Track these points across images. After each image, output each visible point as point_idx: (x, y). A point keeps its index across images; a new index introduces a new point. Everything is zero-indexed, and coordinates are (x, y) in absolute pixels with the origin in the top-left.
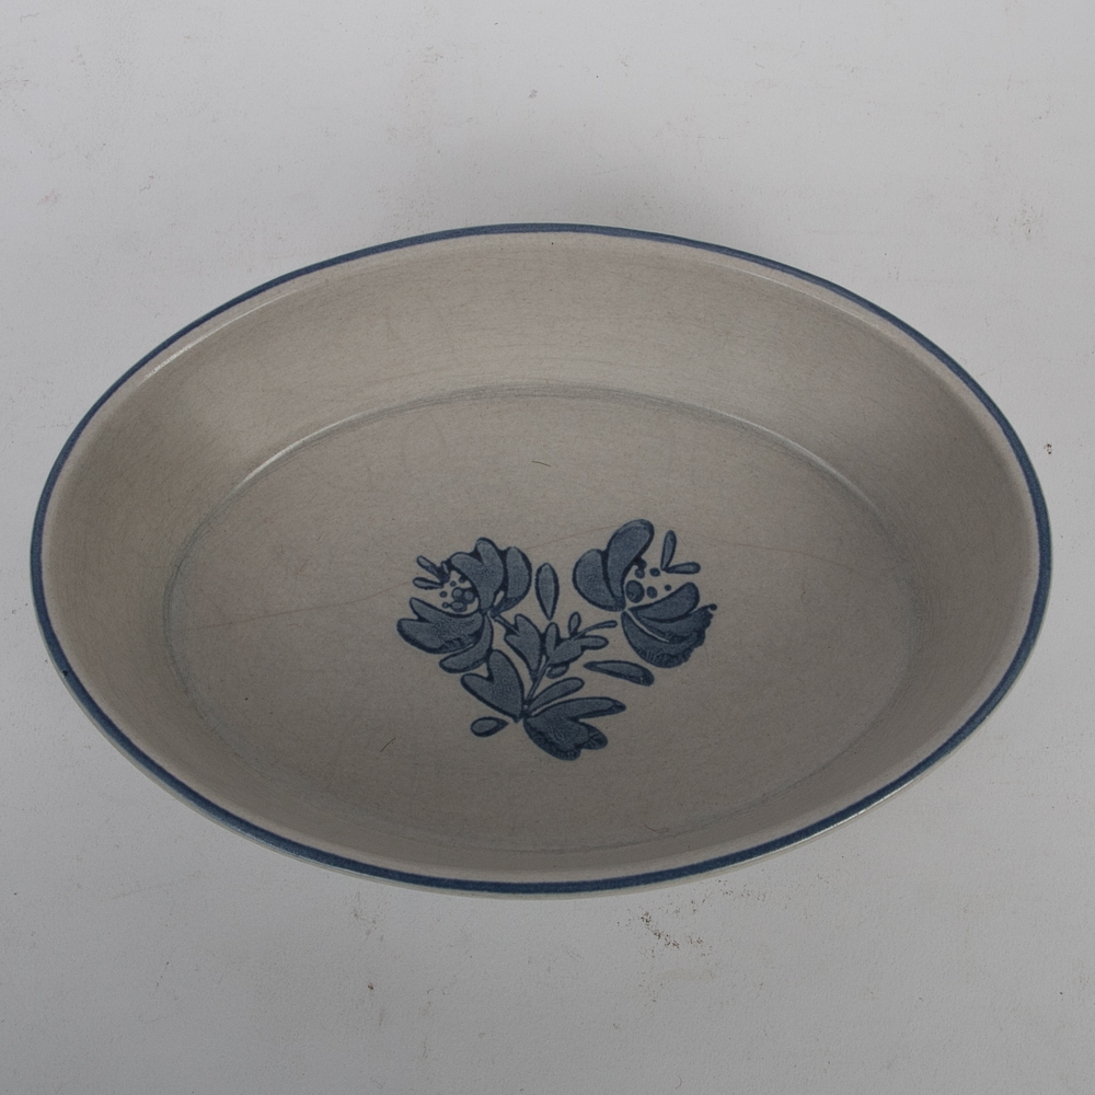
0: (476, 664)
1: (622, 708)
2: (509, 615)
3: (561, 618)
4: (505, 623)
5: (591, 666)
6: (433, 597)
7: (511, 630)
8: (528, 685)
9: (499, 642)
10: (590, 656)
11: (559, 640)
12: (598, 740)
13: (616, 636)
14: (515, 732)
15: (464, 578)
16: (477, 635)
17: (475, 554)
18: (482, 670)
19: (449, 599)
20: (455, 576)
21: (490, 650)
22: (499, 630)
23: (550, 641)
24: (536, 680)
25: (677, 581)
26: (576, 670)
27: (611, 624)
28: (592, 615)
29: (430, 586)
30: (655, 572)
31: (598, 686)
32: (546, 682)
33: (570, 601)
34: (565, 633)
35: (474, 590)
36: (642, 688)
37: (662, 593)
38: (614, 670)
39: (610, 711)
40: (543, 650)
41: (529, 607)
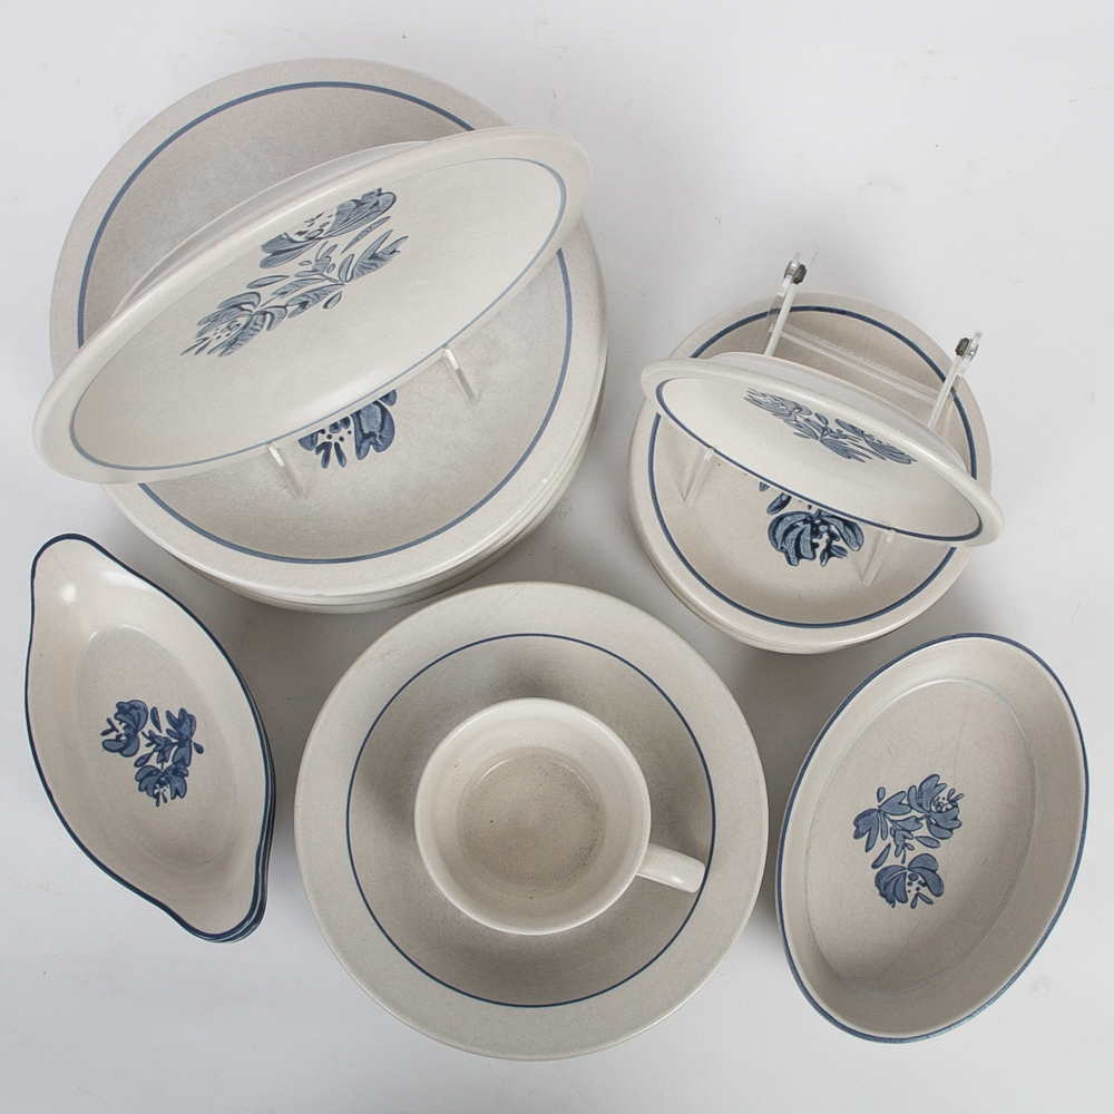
0: (908, 800)
1: (867, 851)
2: (924, 822)
3: (914, 842)
4: (921, 819)
5: (889, 846)
6: (944, 794)
7: (917, 820)
8: (892, 817)
9: (914, 813)
10: (893, 847)
11: (905, 838)
12: (857, 836)
13: (898, 861)
14: (875, 805)
15: (947, 810)
16: (921, 806)
17: (956, 819)
18: (905, 801)
19: (940, 800)
20: (950, 806)
21: (912, 808)
22: (919, 815)
23: (906, 834)
24: (892, 821)
25: (911, 897)
26: (890, 839)
27: (903, 862)
28: (910, 855)
29: (949, 795)
30: (918, 889)
31: (880, 845)
32: (890, 825)
33: (920, 849)
34: (907, 841)
35: (940, 812)
36: (872, 862)
37: (908, 888)
38: (884, 854)
39: (867, 845)
40: (903, 829)
41: (924, 831)
